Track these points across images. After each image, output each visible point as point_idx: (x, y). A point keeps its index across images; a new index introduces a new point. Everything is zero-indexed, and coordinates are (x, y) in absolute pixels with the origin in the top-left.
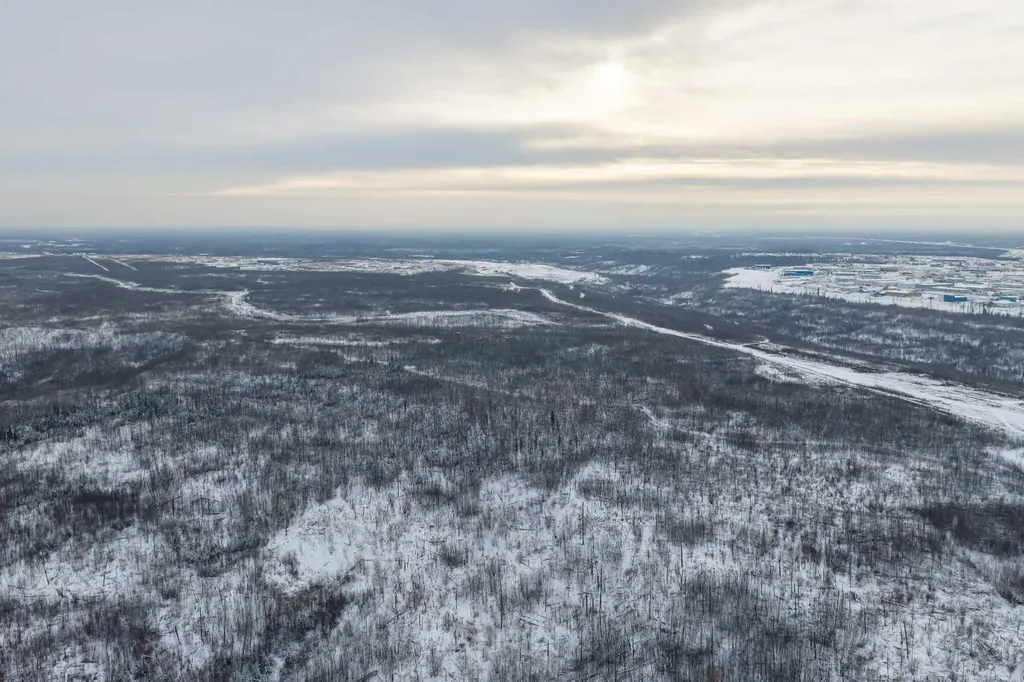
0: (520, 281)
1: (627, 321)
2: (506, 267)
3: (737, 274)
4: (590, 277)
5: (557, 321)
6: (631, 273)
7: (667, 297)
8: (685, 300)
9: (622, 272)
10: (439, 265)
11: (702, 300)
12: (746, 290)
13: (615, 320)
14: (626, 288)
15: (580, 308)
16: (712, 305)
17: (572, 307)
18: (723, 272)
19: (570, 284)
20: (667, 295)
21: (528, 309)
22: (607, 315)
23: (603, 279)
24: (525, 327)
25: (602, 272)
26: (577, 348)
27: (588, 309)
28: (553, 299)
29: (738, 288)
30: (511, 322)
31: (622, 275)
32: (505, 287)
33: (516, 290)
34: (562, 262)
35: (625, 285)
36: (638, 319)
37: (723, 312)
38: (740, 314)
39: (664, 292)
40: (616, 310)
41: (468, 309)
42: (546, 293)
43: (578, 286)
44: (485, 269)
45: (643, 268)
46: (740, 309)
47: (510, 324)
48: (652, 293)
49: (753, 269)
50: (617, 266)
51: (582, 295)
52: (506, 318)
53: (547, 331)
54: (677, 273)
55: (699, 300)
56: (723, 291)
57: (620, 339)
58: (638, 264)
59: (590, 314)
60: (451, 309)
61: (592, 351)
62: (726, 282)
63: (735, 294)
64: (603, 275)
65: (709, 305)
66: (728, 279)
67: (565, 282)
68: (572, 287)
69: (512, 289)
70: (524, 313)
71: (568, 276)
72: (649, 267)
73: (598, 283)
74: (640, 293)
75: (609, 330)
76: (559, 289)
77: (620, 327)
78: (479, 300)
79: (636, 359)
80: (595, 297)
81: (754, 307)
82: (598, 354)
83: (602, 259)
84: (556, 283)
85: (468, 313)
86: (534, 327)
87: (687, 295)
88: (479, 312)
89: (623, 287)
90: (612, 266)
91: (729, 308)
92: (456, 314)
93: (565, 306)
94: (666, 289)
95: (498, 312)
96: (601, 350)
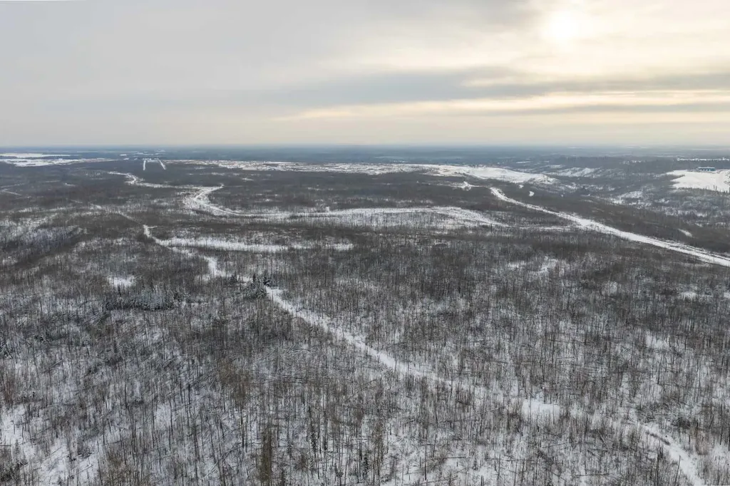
0: (473, 180)
1: (584, 224)
2: (465, 170)
3: (683, 176)
4: (539, 177)
5: (503, 221)
6: (576, 175)
7: (615, 196)
8: (635, 200)
9: (569, 174)
10: (407, 168)
11: (654, 198)
12: (702, 191)
13: (570, 222)
14: (573, 187)
15: (529, 206)
16: (665, 205)
17: (520, 206)
18: (668, 173)
19: (520, 184)
20: (615, 194)
21: (472, 208)
22: (560, 215)
23: (551, 180)
24: (464, 229)
25: (550, 174)
26: (523, 263)
27: (539, 208)
28: (502, 197)
29: (690, 189)
30: (451, 221)
31: (567, 177)
32: (455, 185)
33: (466, 188)
34: (515, 167)
35: (572, 185)
36: (596, 220)
37: (679, 212)
38: (699, 215)
39: (612, 192)
40: (570, 210)
41: (410, 206)
42: (495, 191)
43: (528, 186)
44: (447, 171)
45: (587, 171)
46: (699, 209)
47: (449, 225)
48: (598, 193)
49: (698, 171)
50: (563, 168)
51: (532, 194)
52: (444, 217)
53: (488, 234)
54: (622, 175)
55: (650, 200)
56: (675, 191)
57: (582, 249)
58: (583, 167)
59: (541, 214)
60: (392, 205)
61: (545, 269)
62: (675, 183)
63: (690, 195)
64: (551, 177)
65: (662, 204)
66: (674, 180)
67: (515, 182)
68: (521, 186)
69: (463, 187)
70: (468, 211)
71: (519, 177)
72: (593, 170)
73: (546, 183)
74: (587, 192)
75: (565, 234)
76: (509, 188)
77: (576, 232)
78: (426, 198)
79: (613, 287)
80: (543, 196)
81: (715, 208)
82: (553, 275)
83: (551, 164)
84: (508, 183)
85: (408, 210)
86: (474, 229)
87: (636, 194)
88: (420, 210)
89: (570, 187)
90: (558, 169)
91: (685, 208)
92: (394, 211)
93: (514, 205)
94: (613, 189)
95: (440, 210)
96: (557, 269)
